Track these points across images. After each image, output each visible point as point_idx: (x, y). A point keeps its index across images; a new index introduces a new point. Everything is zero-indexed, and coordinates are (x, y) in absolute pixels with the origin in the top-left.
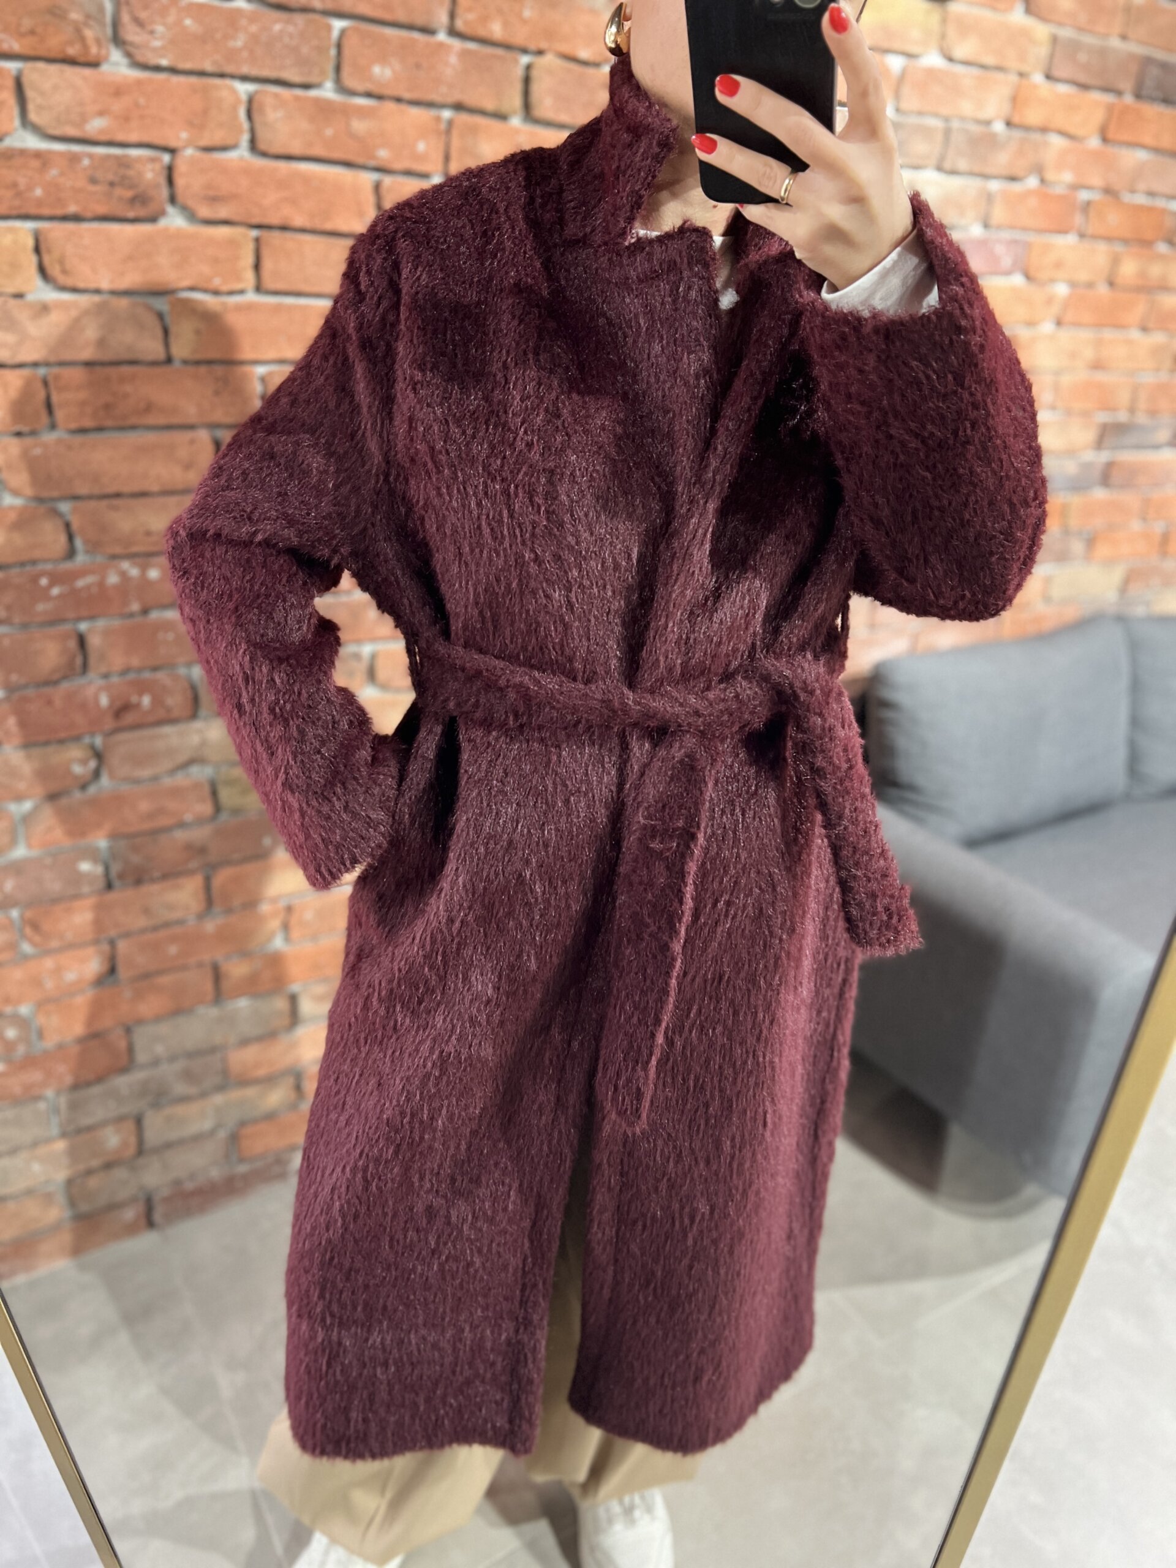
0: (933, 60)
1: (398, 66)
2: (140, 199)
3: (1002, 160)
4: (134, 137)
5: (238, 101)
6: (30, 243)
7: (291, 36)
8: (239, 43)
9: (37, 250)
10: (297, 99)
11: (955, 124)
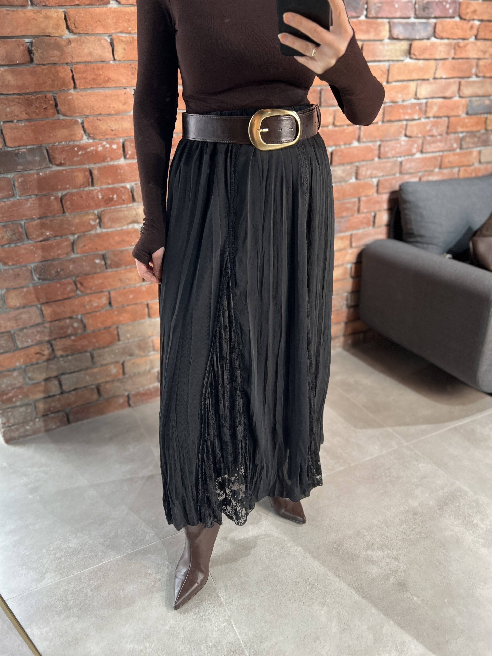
6: (63, 16)
9: (65, 19)
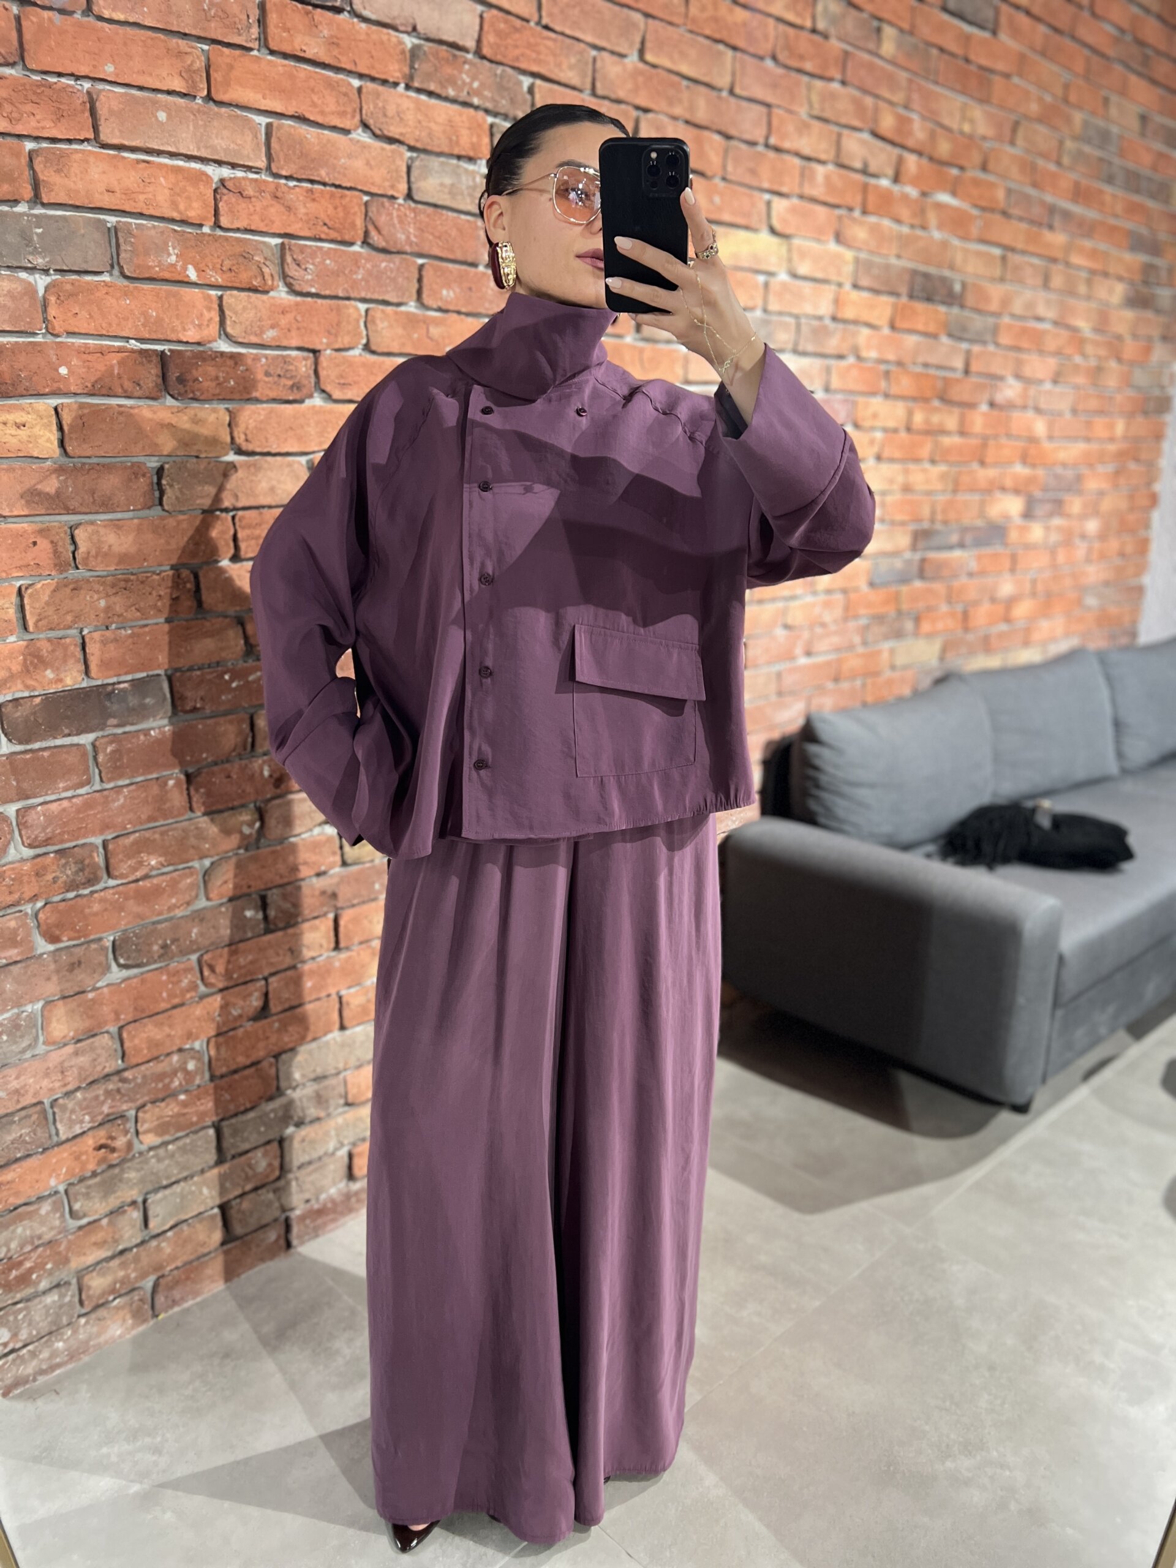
0: (783, 277)
1: (458, 290)
2: (297, 386)
3: (833, 344)
4: (295, 343)
5: (360, 315)
7: (391, 270)
8: (360, 277)
10: (396, 313)
11: (803, 321)
